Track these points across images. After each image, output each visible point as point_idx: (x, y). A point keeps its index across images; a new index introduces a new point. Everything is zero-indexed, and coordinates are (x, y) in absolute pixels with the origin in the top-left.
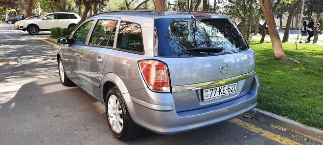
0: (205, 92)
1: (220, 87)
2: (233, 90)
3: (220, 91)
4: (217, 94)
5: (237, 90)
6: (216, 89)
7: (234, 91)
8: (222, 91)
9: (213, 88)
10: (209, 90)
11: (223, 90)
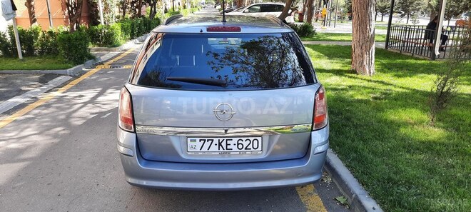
0: (191, 141)
1: (221, 139)
2: (250, 146)
3: (220, 144)
4: (214, 148)
5: (260, 149)
6: (213, 140)
7: (252, 149)
8: (224, 144)
9: (207, 139)
10: (198, 139)
11: (227, 145)
